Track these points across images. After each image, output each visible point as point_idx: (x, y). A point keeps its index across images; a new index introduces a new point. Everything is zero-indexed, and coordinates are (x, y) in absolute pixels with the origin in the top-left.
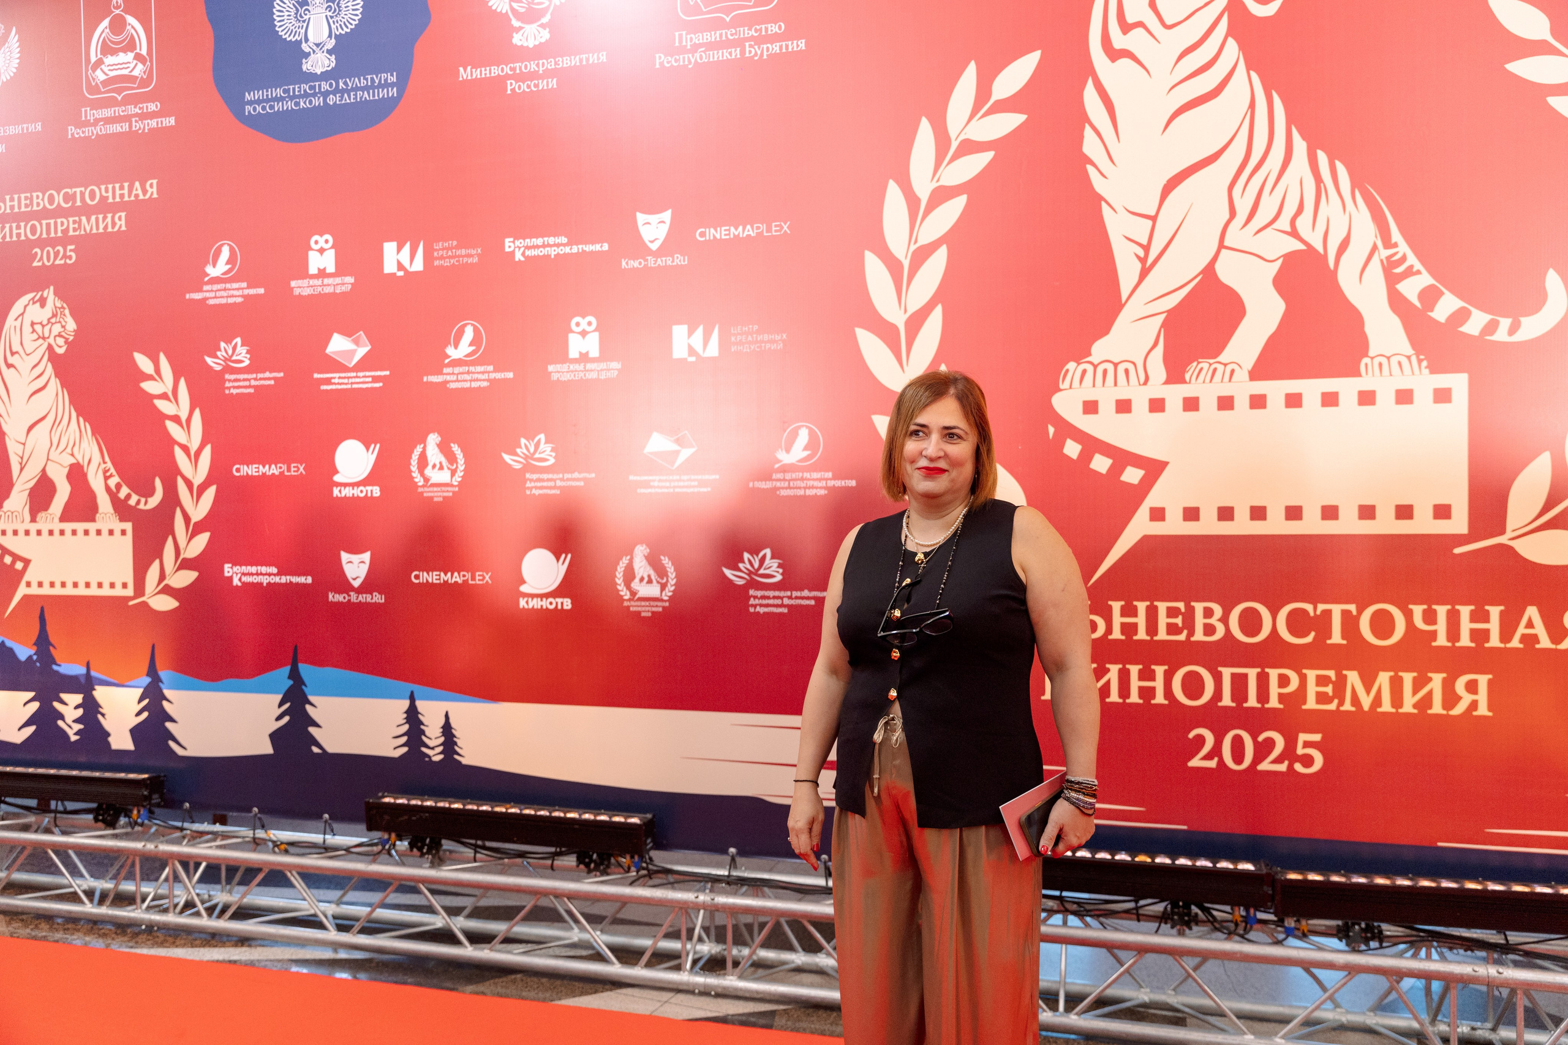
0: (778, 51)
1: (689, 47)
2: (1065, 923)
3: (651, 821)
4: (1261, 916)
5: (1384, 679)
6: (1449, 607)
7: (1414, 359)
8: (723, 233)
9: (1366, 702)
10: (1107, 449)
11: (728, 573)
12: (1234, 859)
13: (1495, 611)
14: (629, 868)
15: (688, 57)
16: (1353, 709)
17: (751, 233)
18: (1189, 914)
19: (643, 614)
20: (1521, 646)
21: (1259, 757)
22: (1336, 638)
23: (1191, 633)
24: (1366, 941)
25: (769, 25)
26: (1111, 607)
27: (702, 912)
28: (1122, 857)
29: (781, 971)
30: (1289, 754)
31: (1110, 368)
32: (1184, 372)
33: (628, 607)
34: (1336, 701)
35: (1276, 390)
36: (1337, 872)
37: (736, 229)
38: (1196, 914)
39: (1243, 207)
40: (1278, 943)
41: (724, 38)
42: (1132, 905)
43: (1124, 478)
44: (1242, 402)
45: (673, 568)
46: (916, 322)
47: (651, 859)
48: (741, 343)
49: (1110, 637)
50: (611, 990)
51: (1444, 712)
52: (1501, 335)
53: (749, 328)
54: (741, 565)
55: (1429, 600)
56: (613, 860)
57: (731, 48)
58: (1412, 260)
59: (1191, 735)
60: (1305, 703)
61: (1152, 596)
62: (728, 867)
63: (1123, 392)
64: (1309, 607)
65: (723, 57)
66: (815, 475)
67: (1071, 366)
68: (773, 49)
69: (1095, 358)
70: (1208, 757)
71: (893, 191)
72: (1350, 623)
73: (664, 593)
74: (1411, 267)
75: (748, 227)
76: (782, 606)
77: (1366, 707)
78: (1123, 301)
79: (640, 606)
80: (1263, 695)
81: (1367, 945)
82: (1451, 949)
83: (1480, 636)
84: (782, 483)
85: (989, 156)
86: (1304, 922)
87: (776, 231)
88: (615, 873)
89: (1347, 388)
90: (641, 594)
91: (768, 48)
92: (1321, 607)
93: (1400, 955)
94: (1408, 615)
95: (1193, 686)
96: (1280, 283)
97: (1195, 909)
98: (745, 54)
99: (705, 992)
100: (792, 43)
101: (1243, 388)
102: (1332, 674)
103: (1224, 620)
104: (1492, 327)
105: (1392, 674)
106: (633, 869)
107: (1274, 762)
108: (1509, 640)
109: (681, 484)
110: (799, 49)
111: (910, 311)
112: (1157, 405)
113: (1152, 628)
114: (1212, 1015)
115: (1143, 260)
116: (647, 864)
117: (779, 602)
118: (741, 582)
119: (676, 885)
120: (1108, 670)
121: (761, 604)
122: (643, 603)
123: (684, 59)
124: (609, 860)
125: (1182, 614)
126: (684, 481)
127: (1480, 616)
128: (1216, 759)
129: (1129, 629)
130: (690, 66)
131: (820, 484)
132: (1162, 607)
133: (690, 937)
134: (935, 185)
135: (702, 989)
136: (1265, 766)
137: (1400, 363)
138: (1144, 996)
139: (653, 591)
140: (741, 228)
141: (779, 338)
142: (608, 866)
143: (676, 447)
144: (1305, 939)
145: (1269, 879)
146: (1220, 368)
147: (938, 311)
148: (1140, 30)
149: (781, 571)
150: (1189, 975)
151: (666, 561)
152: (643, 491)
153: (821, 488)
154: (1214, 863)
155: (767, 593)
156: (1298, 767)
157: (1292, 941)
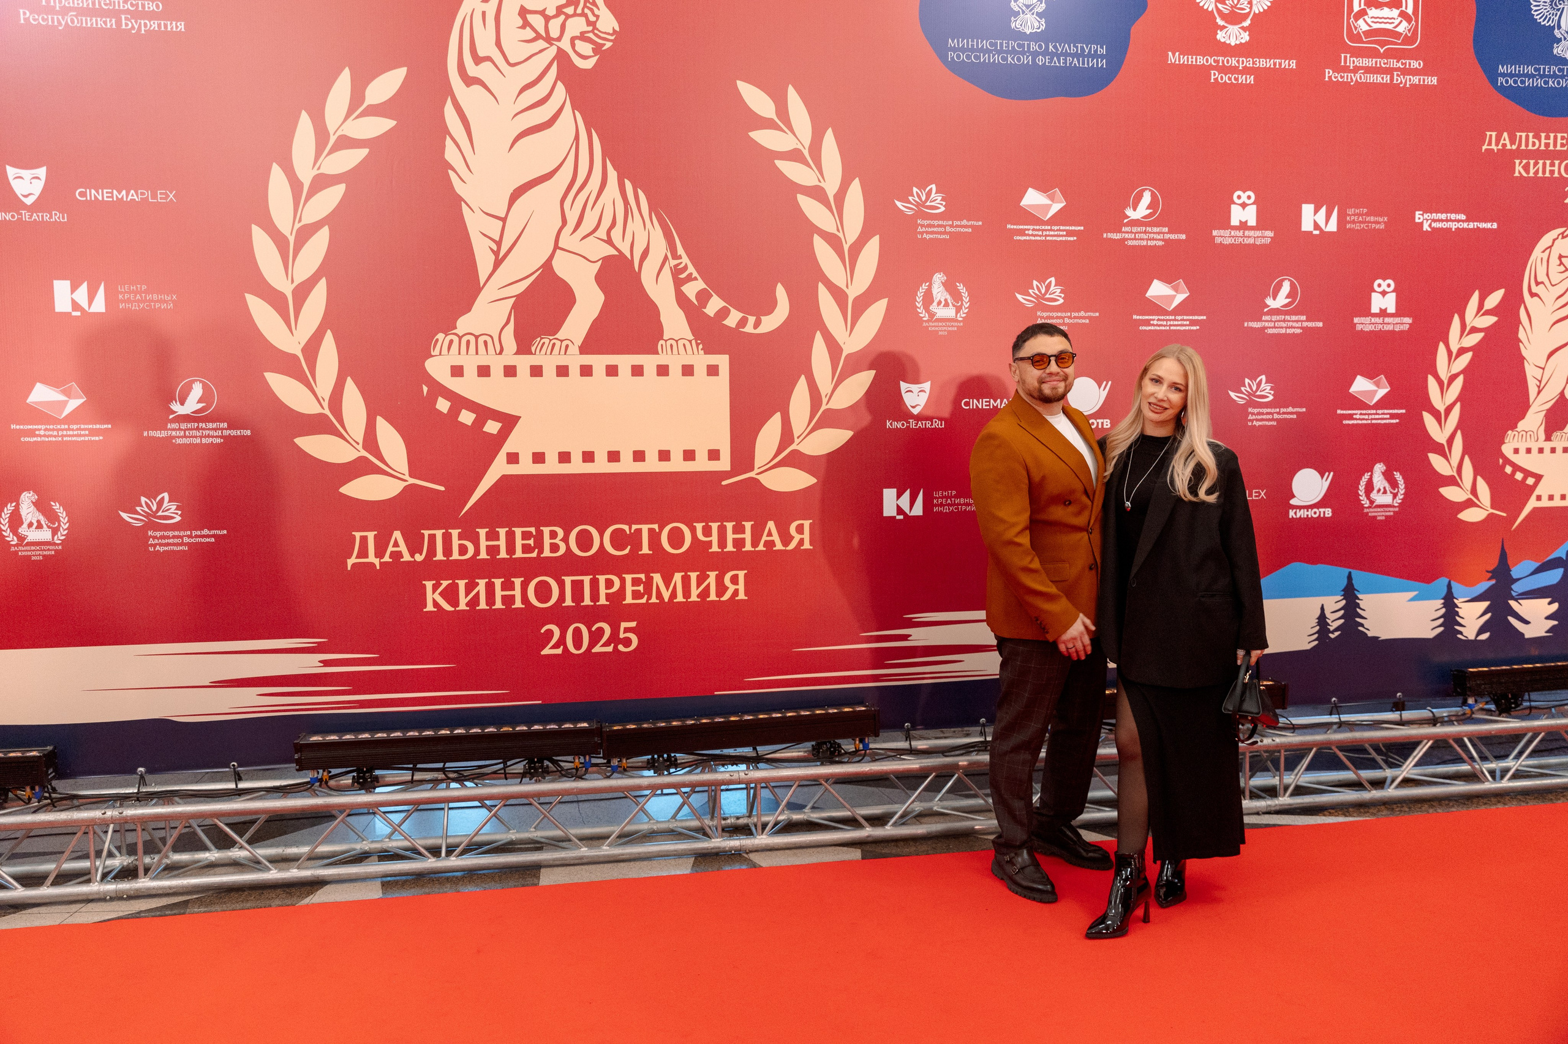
0: (156, 29)
1: (58, 8)
2: (448, 787)
3: (51, 752)
4: (594, 761)
5: (678, 577)
6: (719, 524)
7: (693, 342)
8: (105, 195)
9: (666, 596)
10: (472, 406)
11: (124, 516)
12: (575, 721)
13: (748, 525)
14: (30, 799)
15: (58, 18)
16: (658, 601)
17: (135, 197)
18: (542, 767)
19: (33, 558)
20: (765, 549)
21: (593, 642)
22: (645, 550)
23: (541, 551)
24: (668, 768)
25: (146, 3)
26: (478, 532)
27: (112, 826)
28: (491, 730)
29: (196, 868)
30: (614, 639)
31: (472, 339)
32: (530, 345)
33: (16, 552)
34: (646, 596)
35: (599, 362)
36: (646, 720)
37: (120, 194)
38: (547, 766)
39: (572, 218)
40: (608, 777)
41: (97, 6)
42: (501, 766)
43: (485, 429)
44: (574, 371)
45: (64, 513)
46: (303, 292)
47: (54, 790)
48: (129, 301)
49: (478, 558)
50: (14, 913)
51: (718, 599)
52: (749, 328)
53: (137, 287)
54: (138, 509)
55: (707, 519)
56: (10, 795)
57: (106, 17)
58: (691, 269)
59: (542, 631)
60: (624, 599)
61: (510, 524)
62: (137, 786)
63: (483, 360)
64: (626, 527)
65: (97, 24)
66: (210, 425)
67: (440, 336)
68: (151, 26)
69: (460, 330)
70: (555, 646)
71: (276, 173)
72: (654, 537)
73: (56, 537)
74: (691, 274)
75: (132, 192)
76: (182, 544)
77: (666, 600)
78: (481, 286)
79: (30, 551)
80: (595, 596)
81: (668, 771)
82: (723, 765)
83: (739, 543)
84: (178, 432)
85: (364, 152)
86: (624, 761)
87: (161, 198)
88: (13, 807)
89: (649, 362)
90: (29, 539)
91: (145, 25)
92: (634, 527)
93: (689, 772)
94: (693, 531)
95: (543, 592)
96: (600, 279)
97: (546, 763)
98: (122, 26)
99: (118, 897)
100: (171, 24)
101: (575, 361)
102: (642, 576)
103: (565, 540)
104: (743, 322)
105: (683, 574)
106: (34, 800)
107: (602, 646)
108: (757, 547)
109: (71, 433)
110: (178, 30)
111: (296, 283)
112: (510, 371)
113: (511, 549)
114: (563, 841)
115: (496, 253)
116: (50, 794)
117: (179, 541)
118: (140, 524)
119: (81, 807)
120: (478, 584)
121: (160, 543)
122: (33, 548)
123: (51, 20)
124: (7, 795)
125: (534, 536)
126: (73, 430)
127: (738, 529)
128: (562, 647)
129: (493, 550)
130: (60, 28)
131: (216, 434)
132: (518, 531)
133: (99, 854)
134: (315, 172)
135: (113, 895)
136: (597, 649)
137: (684, 345)
138: (513, 836)
139: (45, 535)
140: (124, 192)
141: (169, 298)
142: (5, 801)
143: (63, 398)
144: (626, 773)
145: (599, 732)
146: (558, 343)
147: (322, 285)
148: (489, 63)
149: (180, 512)
150: (545, 816)
151: (56, 506)
152: (27, 439)
153: (216, 437)
154: (560, 726)
155: (166, 534)
156: (621, 648)
157: (615, 775)
